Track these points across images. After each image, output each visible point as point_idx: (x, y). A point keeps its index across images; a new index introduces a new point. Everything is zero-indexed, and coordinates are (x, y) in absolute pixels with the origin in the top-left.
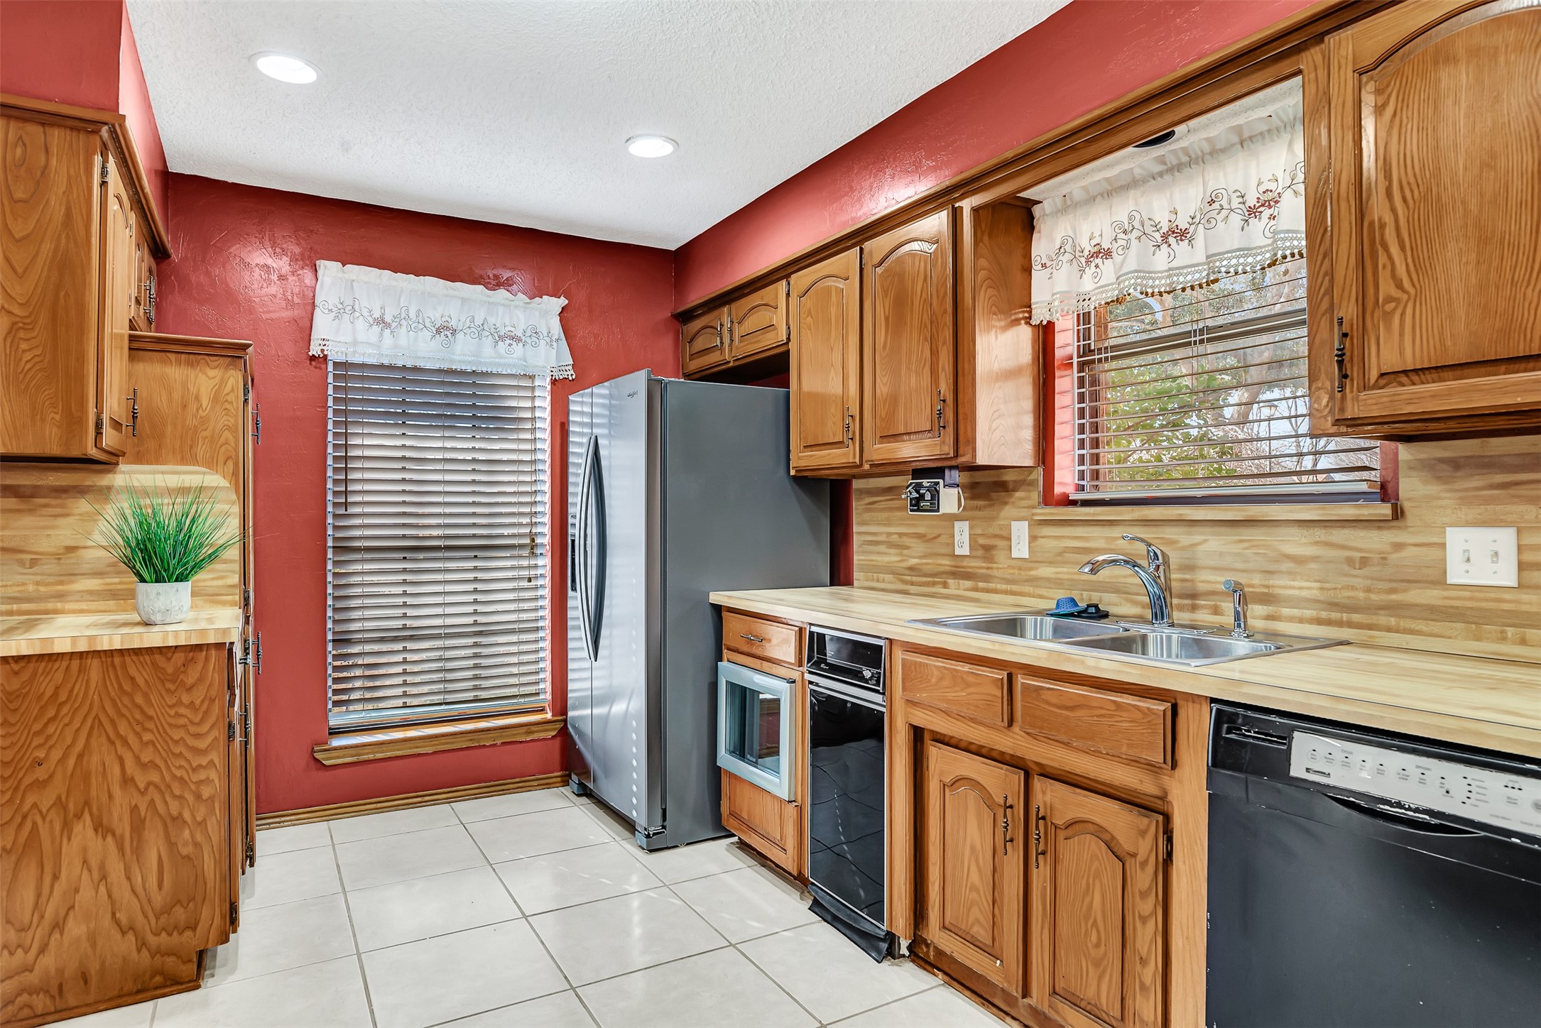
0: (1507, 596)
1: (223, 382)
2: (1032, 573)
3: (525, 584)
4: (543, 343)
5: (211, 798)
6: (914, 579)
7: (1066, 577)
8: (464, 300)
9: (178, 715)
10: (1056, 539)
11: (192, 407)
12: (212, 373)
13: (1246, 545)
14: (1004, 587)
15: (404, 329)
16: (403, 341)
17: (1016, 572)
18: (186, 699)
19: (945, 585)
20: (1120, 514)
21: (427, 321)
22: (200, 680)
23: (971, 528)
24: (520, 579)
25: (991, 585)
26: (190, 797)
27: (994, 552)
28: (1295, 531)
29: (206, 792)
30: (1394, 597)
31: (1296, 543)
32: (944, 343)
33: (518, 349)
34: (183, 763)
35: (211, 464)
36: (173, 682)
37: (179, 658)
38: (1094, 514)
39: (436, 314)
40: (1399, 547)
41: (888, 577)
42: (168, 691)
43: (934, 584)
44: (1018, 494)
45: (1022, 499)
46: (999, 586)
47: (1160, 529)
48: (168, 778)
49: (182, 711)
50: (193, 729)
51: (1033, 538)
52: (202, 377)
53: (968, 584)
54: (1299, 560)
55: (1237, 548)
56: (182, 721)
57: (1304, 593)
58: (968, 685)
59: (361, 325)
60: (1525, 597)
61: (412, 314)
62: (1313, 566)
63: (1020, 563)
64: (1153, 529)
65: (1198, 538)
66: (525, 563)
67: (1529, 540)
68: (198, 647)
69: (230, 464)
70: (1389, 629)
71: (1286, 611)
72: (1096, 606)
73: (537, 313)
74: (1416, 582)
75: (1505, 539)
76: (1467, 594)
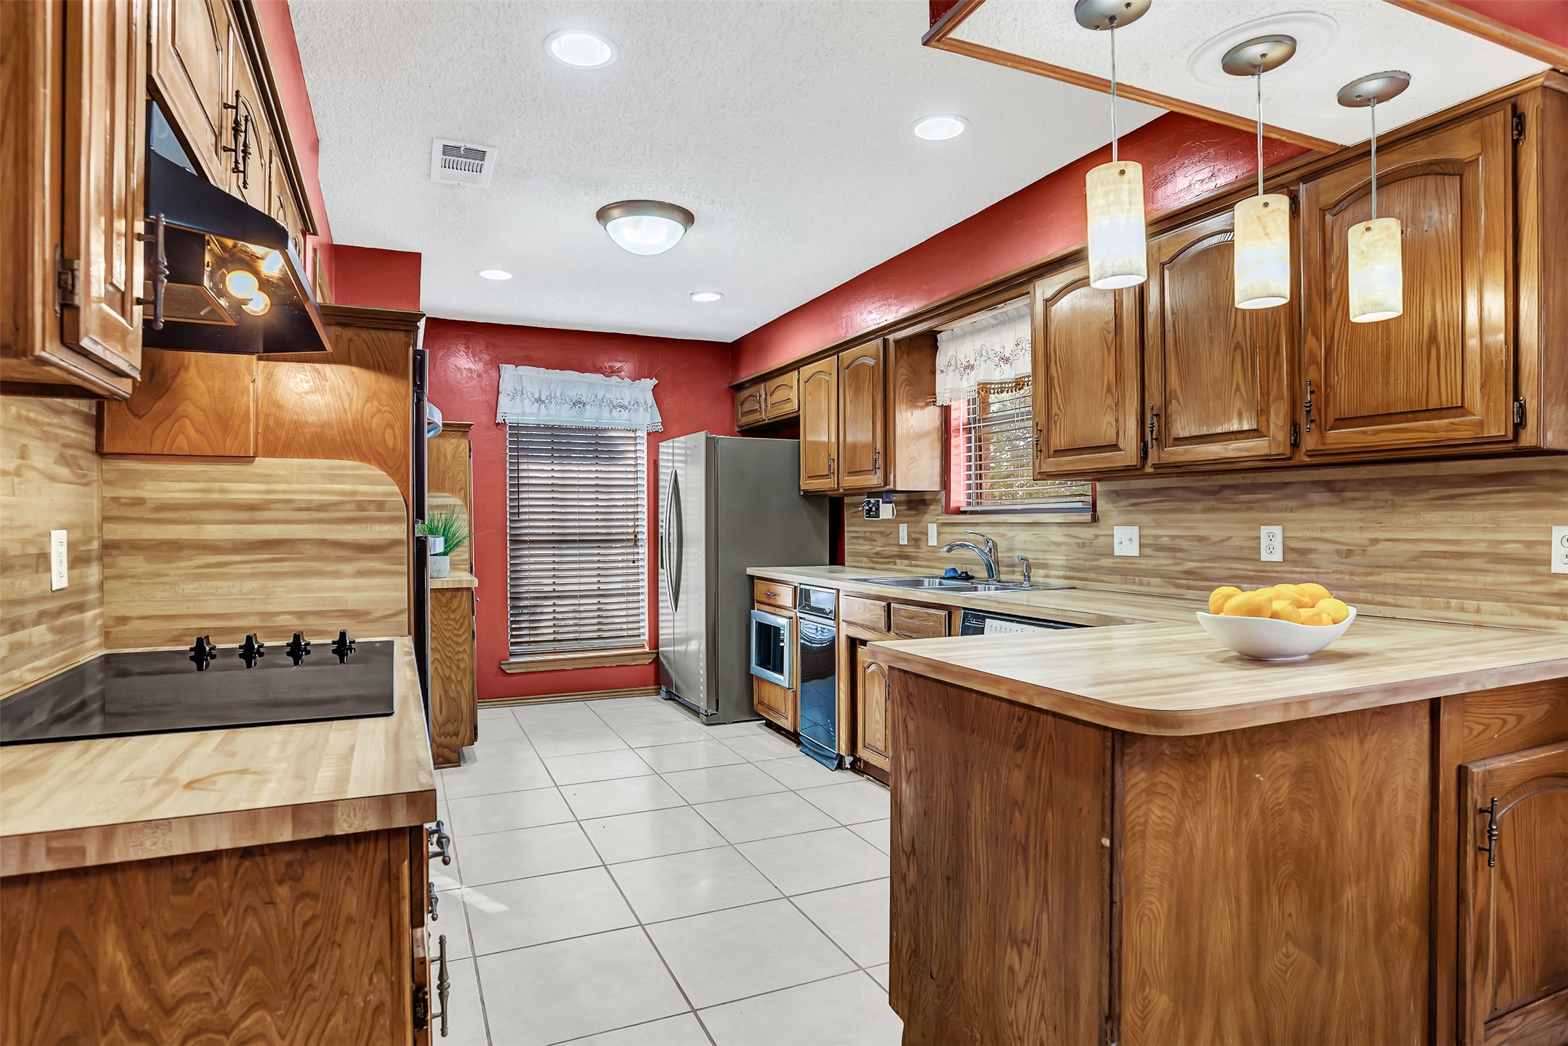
0: (1136, 561)
1: (458, 446)
2: (936, 554)
3: (631, 564)
4: (641, 409)
5: (465, 669)
6: (879, 560)
8: (590, 384)
9: (448, 624)
10: (950, 534)
11: (442, 460)
12: (452, 441)
13: (1036, 536)
14: (925, 564)
15: (553, 404)
16: (553, 412)
17: (928, 554)
18: (452, 616)
19: (895, 563)
20: (978, 519)
21: (567, 398)
22: (459, 607)
23: (907, 528)
24: (628, 561)
25: (918, 562)
26: (455, 668)
27: (920, 542)
28: (1055, 528)
29: (462, 666)
30: (1095, 563)
31: (1056, 535)
33: (625, 414)
34: (451, 649)
35: (452, 492)
36: (446, 607)
37: (448, 594)
38: (967, 519)
39: (573, 394)
40: (1097, 536)
41: (865, 559)
42: (443, 611)
43: (889, 563)
44: (932, 507)
45: (933, 510)
47: (998, 528)
48: (444, 657)
49: (450, 622)
50: (455, 632)
51: (939, 534)
52: (447, 443)
53: (906, 562)
54: (1058, 544)
55: (1032, 538)
56: (450, 628)
57: (1060, 562)
58: (871, 611)
59: (527, 403)
60: (1143, 561)
61: (558, 395)
62: (1064, 547)
63: (932, 549)
64: (995, 528)
65: (1015, 533)
66: (630, 550)
67: (1145, 532)
68: (458, 589)
69: (462, 492)
70: (1093, 580)
71: (1053, 573)
72: (966, 573)
73: (638, 390)
74: (1104, 555)
75: (1134, 531)
76: (1121, 560)
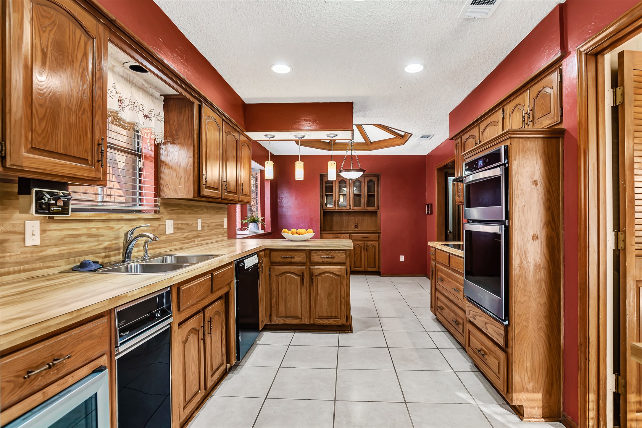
2: (42, 254)
7: (66, 252)
10: (56, 232)
14: (17, 268)
17: (29, 255)
20: (101, 216)
27: (6, 244)
28: (143, 222)
38: (89, 216)
40: (160, 225)
46: (11, 269)
47: (109, 223)
51: (43, 231)
60: (175, 235)
63: (32, 249)
64: (106, 223)
67: (175, 222)
70: (158, 248)
76: (169, 236)
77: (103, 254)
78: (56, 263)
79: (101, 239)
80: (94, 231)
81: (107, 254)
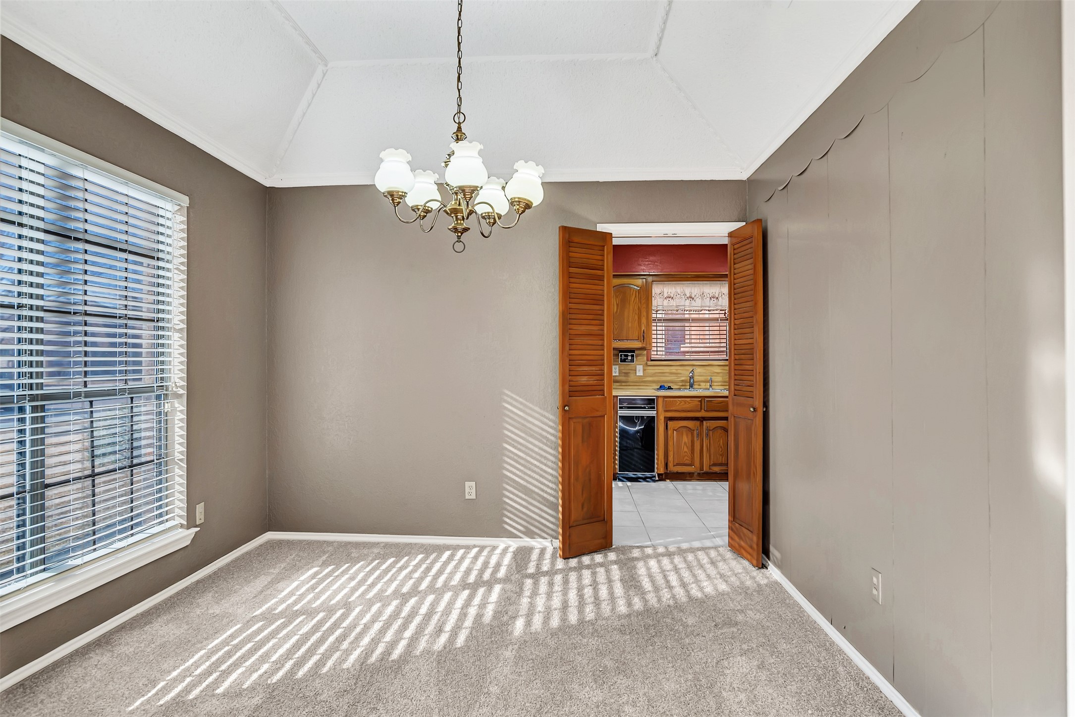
2: (644, 379)
7: (656, 380)
10: (651, 370)
13: (706, 370)
14: (633, 384)
17: (638, 379)
20: (675, 363)
23: (619, 367)
25: (627, 384)
27: (630, 374)
28: (717, 367)
31: (718, 370)
32: (644, 316)
38: (667, 363)
45: (640, 359)
46: (631, 384)
47: (685, 367)
51: (644, 370)
53: (619, 383)
54: (718, 373)
55: (704, 371)
57: (719, 380)
58: (690, 403)
63: (639, 377)
64: (683, 367)
72: (670, 387)
77: (681, 384)
78: (651, 385)
79: (679, 375)
80: (674, 371)
81: (684, 384)
